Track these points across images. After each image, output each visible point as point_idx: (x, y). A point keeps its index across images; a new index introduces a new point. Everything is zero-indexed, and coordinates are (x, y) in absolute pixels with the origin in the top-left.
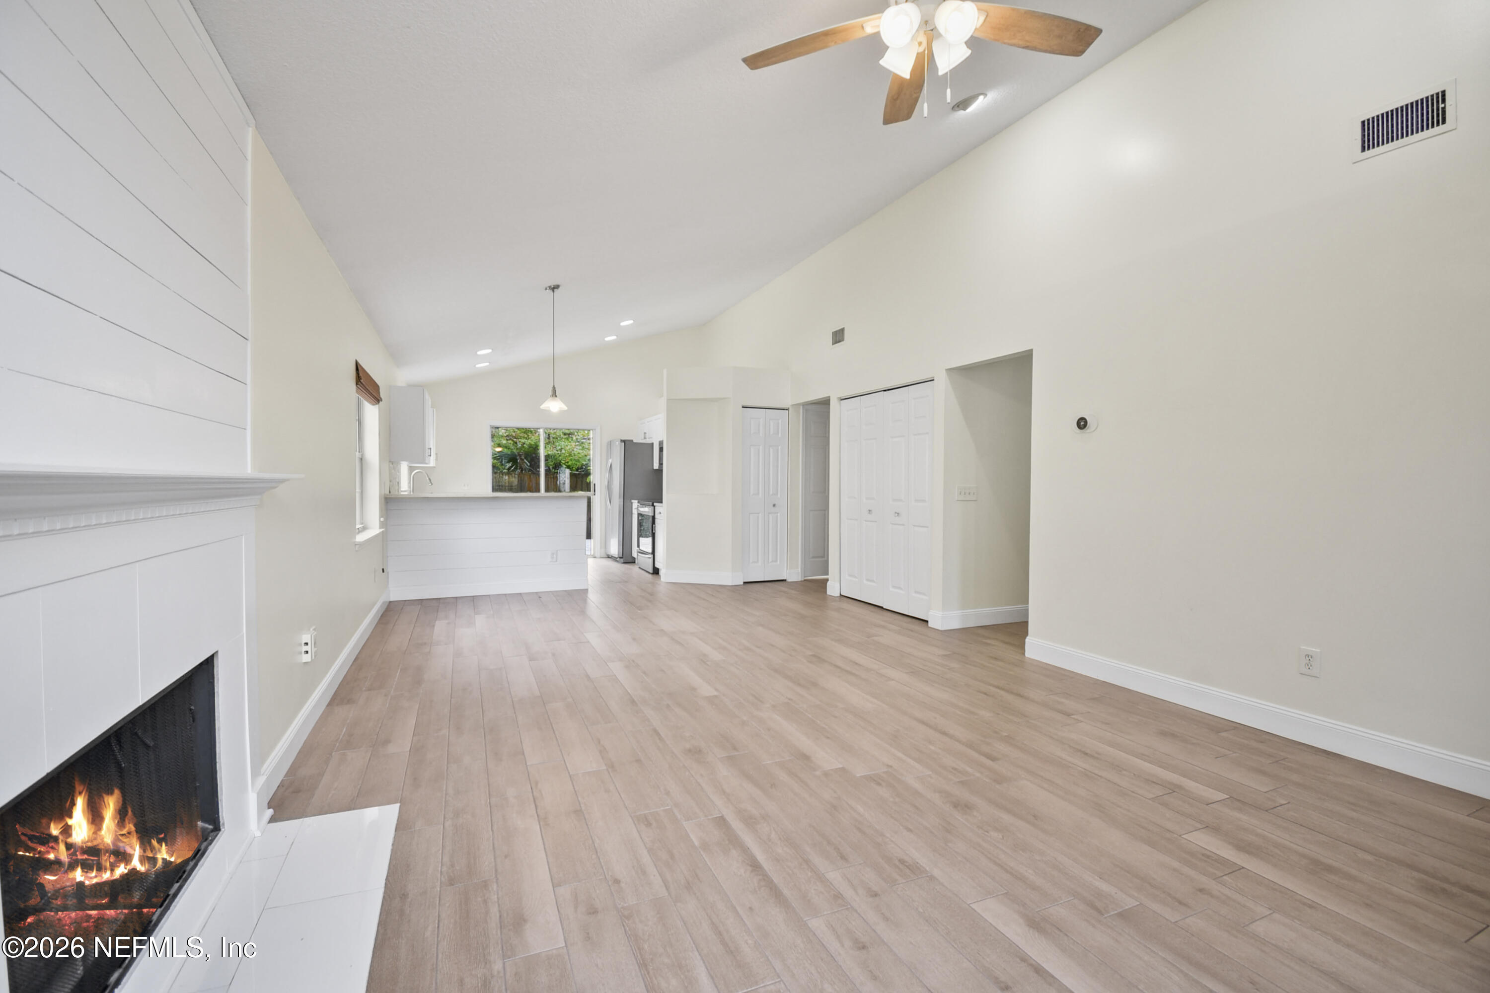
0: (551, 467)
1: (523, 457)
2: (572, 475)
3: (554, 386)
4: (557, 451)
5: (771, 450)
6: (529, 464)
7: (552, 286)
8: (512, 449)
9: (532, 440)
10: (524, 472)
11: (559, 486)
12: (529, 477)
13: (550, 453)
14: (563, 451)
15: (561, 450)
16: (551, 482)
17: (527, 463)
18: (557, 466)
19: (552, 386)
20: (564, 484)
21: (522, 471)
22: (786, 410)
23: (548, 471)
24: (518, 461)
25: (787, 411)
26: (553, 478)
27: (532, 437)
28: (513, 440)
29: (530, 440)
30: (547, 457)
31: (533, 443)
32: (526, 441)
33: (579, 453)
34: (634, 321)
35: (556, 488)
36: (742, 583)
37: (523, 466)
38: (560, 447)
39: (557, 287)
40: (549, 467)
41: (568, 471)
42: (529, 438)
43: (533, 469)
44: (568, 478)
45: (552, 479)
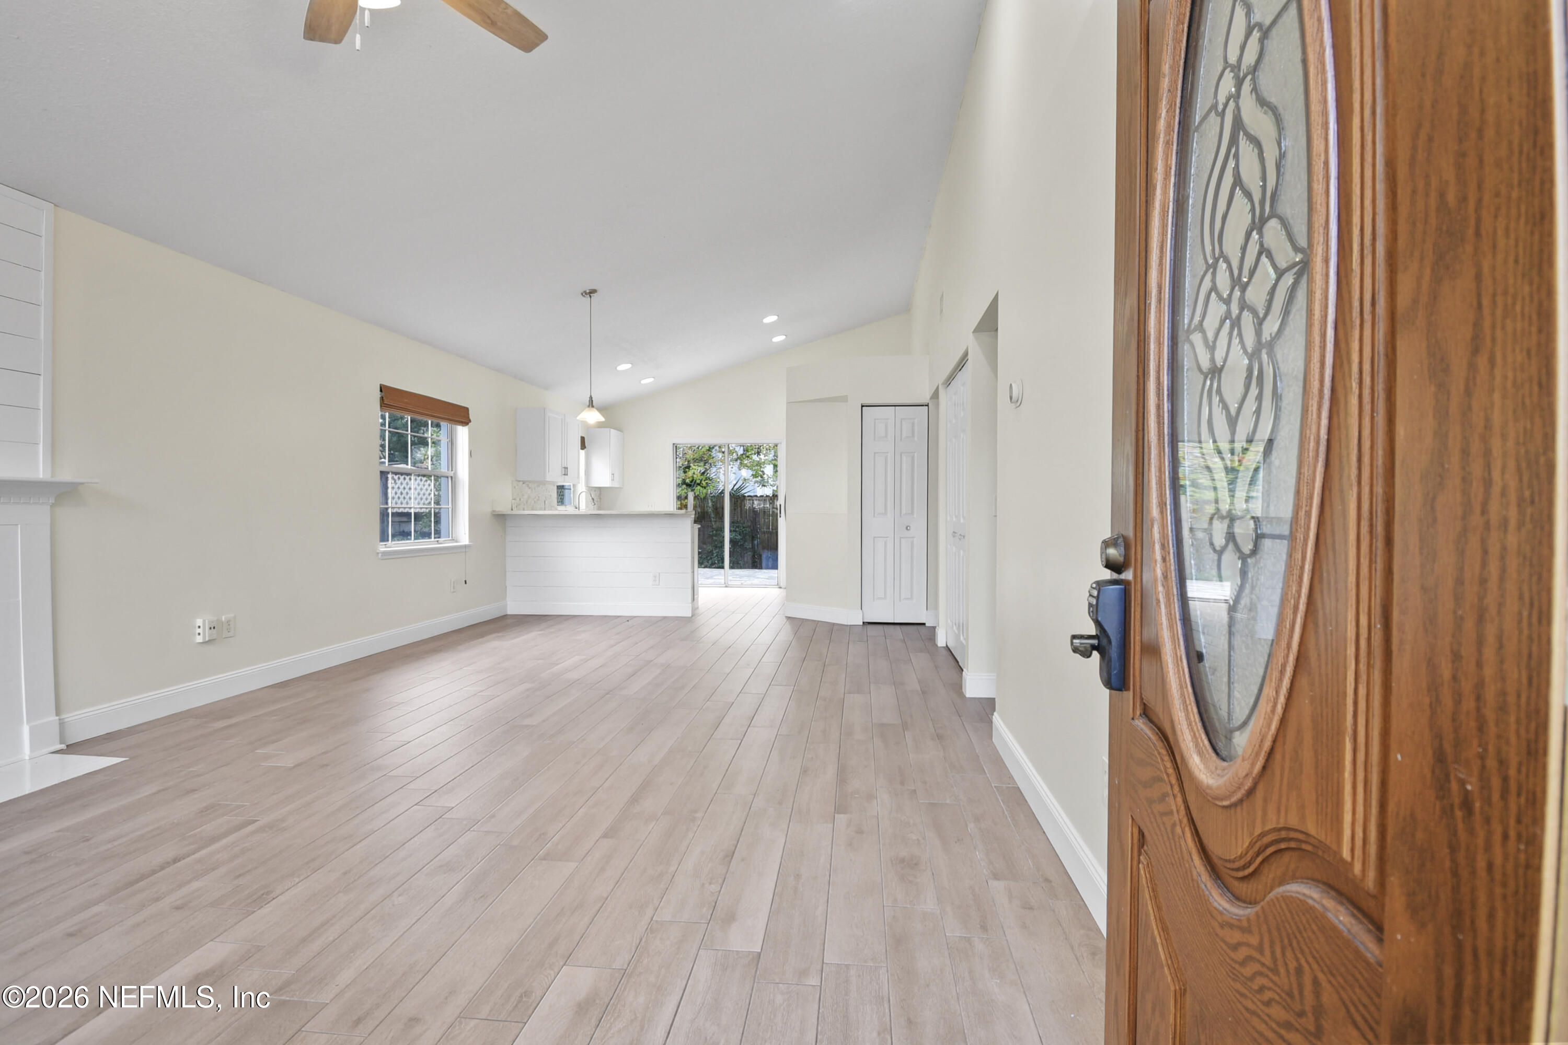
3: (591, 396)
5: (904, 458)
7: (588, 291)
19: (589, 396)
22: (926, 405)
25: (927, 407)
34: (778, 316)
36: (862, 624)
39: (593, 291)
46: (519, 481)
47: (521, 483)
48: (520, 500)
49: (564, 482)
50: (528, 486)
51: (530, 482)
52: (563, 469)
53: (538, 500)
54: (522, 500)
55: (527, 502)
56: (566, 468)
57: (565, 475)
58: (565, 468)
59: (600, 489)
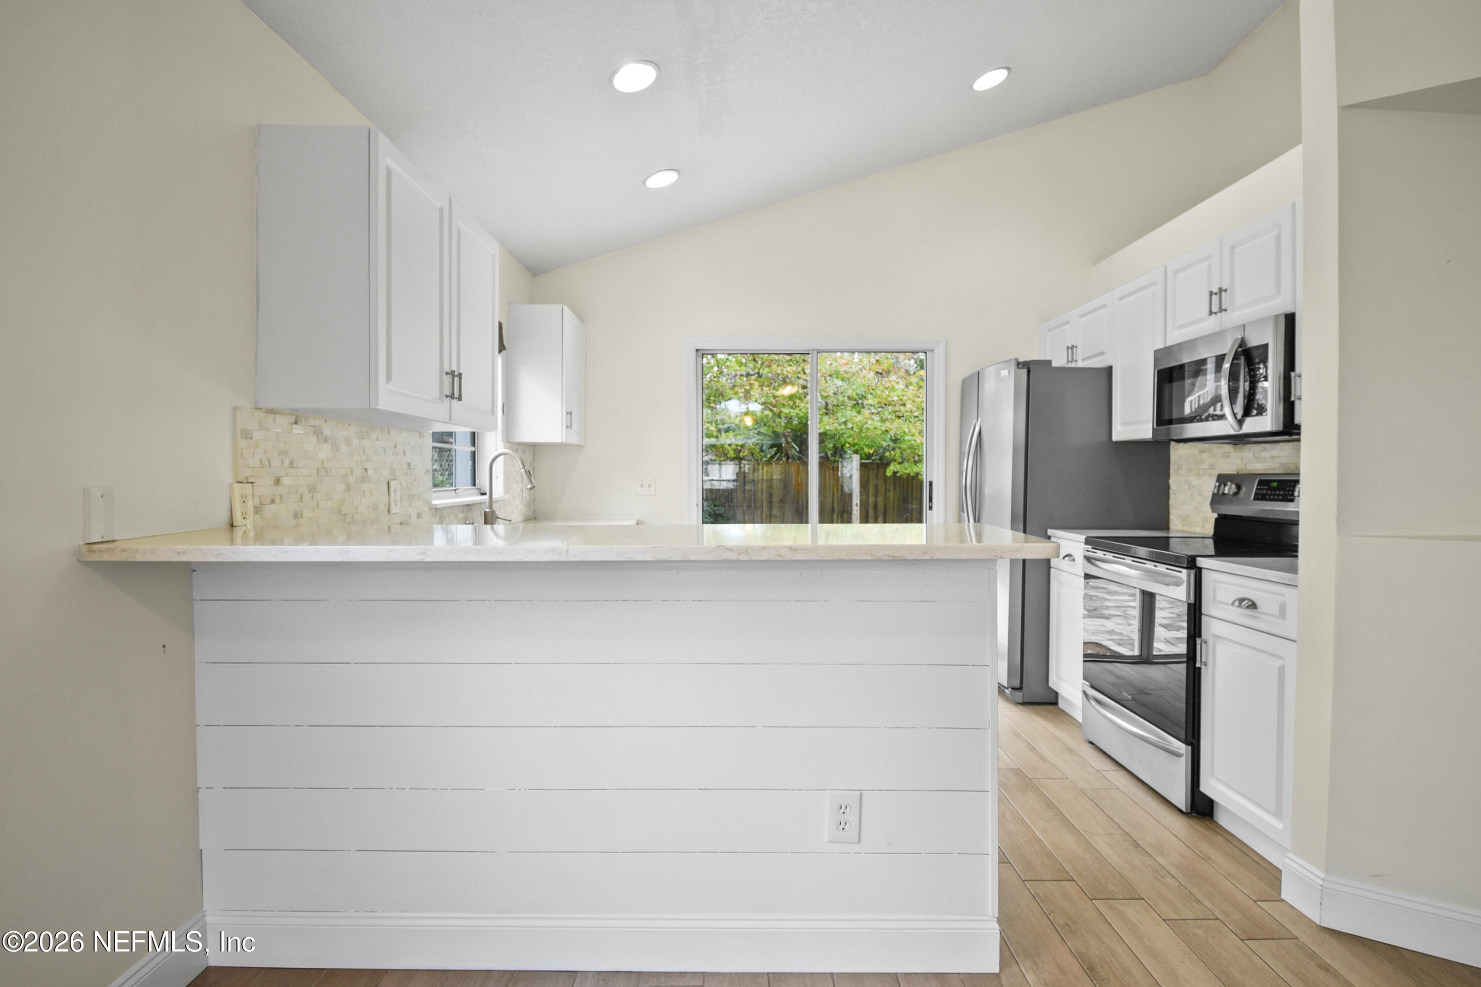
0: (829, 453)
1: (790, 440)
2: (862, 465)
4: (840, 425)
6: (798, 449)
8: (773, 427)
9: (800, 410)
10: (790, 460)
11: (842, 482)
12: (796, 468)
13: (828, 428)
14: (850, 425)
15: (845, 423)
16: (829, 476)
17: (796, 447)
18: (839, 451)
20: (851, 477)
21: (788, 459)
23: (824, 461)
24: (783, 445)
26: (833, 469)
27: (802, 404)
28: (771, 411)
29: (797, 409)
30: (823, 437)
31: (803, 414)
32: (792, 410)
33: (875, 428)
35: (837, 486)
37: (789, 452)
38: (844, 420)
40: (826, 453)
41: (856, 459)
42: (796, 407)
43: (803, 455)
44: (857, 470)
45: (832, 471)
46: (273, 412)
47: (284, 421)
48: (277, 482)
49: (450, 421)
50: (317, 432)
51: (319, 413)
52: (447, 379)
53: (364, 480)
54: (286, 481)
55: (312, 489)
56: (455, 376)
57: (452, 396)
58: (452, 373)
59: (534, 449)
